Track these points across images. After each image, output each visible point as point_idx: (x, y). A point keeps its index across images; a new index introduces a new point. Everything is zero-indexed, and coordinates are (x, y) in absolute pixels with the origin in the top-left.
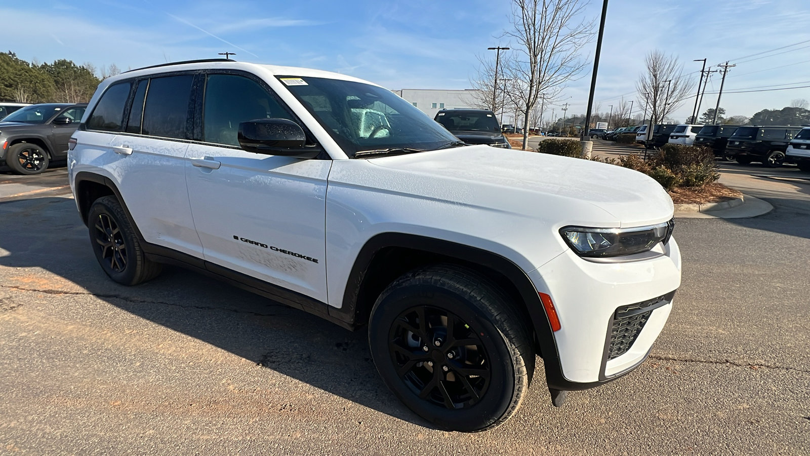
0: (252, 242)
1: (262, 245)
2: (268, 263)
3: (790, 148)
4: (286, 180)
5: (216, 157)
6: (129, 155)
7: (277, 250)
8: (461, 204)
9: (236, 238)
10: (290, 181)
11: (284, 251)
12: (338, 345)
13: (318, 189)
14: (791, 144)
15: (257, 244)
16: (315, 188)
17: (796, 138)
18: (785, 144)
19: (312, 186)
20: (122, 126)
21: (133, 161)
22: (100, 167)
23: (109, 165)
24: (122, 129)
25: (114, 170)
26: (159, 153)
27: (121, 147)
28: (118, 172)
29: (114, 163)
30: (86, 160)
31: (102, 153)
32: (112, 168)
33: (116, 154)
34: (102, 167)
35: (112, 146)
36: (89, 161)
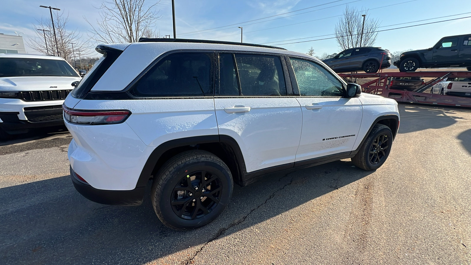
0: (331, 139)
1: (335, 138)
5: (319, 103)
6: (249, 112)
7: (341, 137)
9: (324, 140)
10: (352, 107)
11: (343, 137)
15: (333, 138)
20: (212, 91)
21: (254, 116)
22: (214, 128)
23: (226, 124)
24: (213, 93)
25: (234, 126)
26: (279, 106)
27: (233, 108)
28: (238, 127)
29: (231, 121)
30: (181, 127)
31: (206, 116)
32: (231, 125)
33: (228, 114)
34: (216, 127)
35: (221, 108)
36: (189, 126)
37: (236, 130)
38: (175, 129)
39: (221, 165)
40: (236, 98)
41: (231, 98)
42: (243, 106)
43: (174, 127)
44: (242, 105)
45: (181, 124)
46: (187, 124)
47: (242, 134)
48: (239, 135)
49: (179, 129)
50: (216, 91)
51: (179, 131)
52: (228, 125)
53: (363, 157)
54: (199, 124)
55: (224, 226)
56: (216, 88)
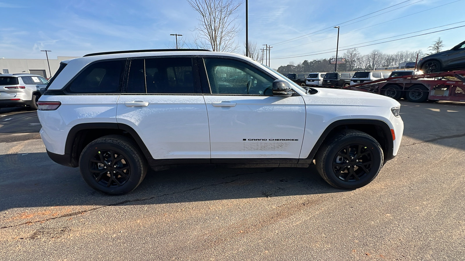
2: (263, 148)
3: (307, 81)
4: (282, 107)
5: (231, 101)
6: (146, 106)
7: (273, 140)
8: (361, 106)
10: (284, 107)
11: (276, 140)
12: (281, 181)
13: (301, 109)
14: (307, 80)
15: (260, 140)
16: (299, 108)
17: (308, 77)
18: (304, 80)
19: (297, 108)
20: (121, 90)
21: (151, 110)
22: (113, 117)
23: (123, 115)
24: (121, 91)
25: (130, 117)
26: (179, 103)
27: (133, 102)
28: (135, 118)
29: (129, 113)
30: (88, 115)
31: (109, 108)
32: (128, 116)
33: (128, 107)
34: (115, 117)
35: (122, 103)
36: (94, 115)
37: (133, 121)
38: (84, 116)
39: (126, 148)
40: (140, 95)
41: (135, 95)
42: (143, 102)
43: (84, 115)
44: (142, 100)
45: (88, 113)
46: (93, 113)
47: (140, 124)
48: (136, 125)
49: (87, 116)
50: (124, 89)
51: (87, 117)
52: (126, 116)
53: (322, 170)
54: (102, 114)
55: (130, 199)
56: (124, 87)
